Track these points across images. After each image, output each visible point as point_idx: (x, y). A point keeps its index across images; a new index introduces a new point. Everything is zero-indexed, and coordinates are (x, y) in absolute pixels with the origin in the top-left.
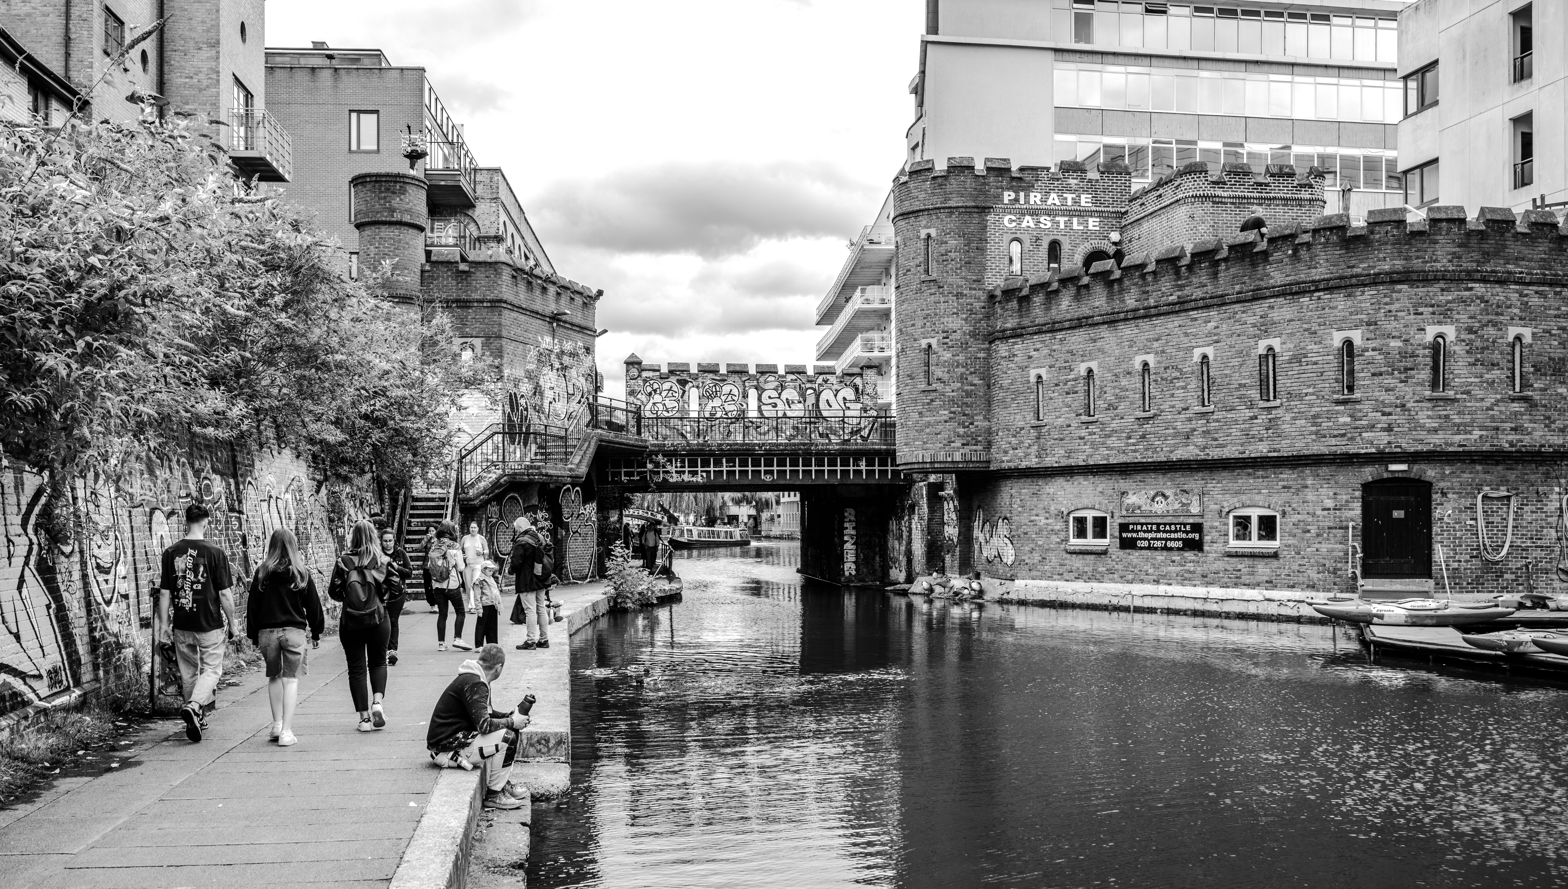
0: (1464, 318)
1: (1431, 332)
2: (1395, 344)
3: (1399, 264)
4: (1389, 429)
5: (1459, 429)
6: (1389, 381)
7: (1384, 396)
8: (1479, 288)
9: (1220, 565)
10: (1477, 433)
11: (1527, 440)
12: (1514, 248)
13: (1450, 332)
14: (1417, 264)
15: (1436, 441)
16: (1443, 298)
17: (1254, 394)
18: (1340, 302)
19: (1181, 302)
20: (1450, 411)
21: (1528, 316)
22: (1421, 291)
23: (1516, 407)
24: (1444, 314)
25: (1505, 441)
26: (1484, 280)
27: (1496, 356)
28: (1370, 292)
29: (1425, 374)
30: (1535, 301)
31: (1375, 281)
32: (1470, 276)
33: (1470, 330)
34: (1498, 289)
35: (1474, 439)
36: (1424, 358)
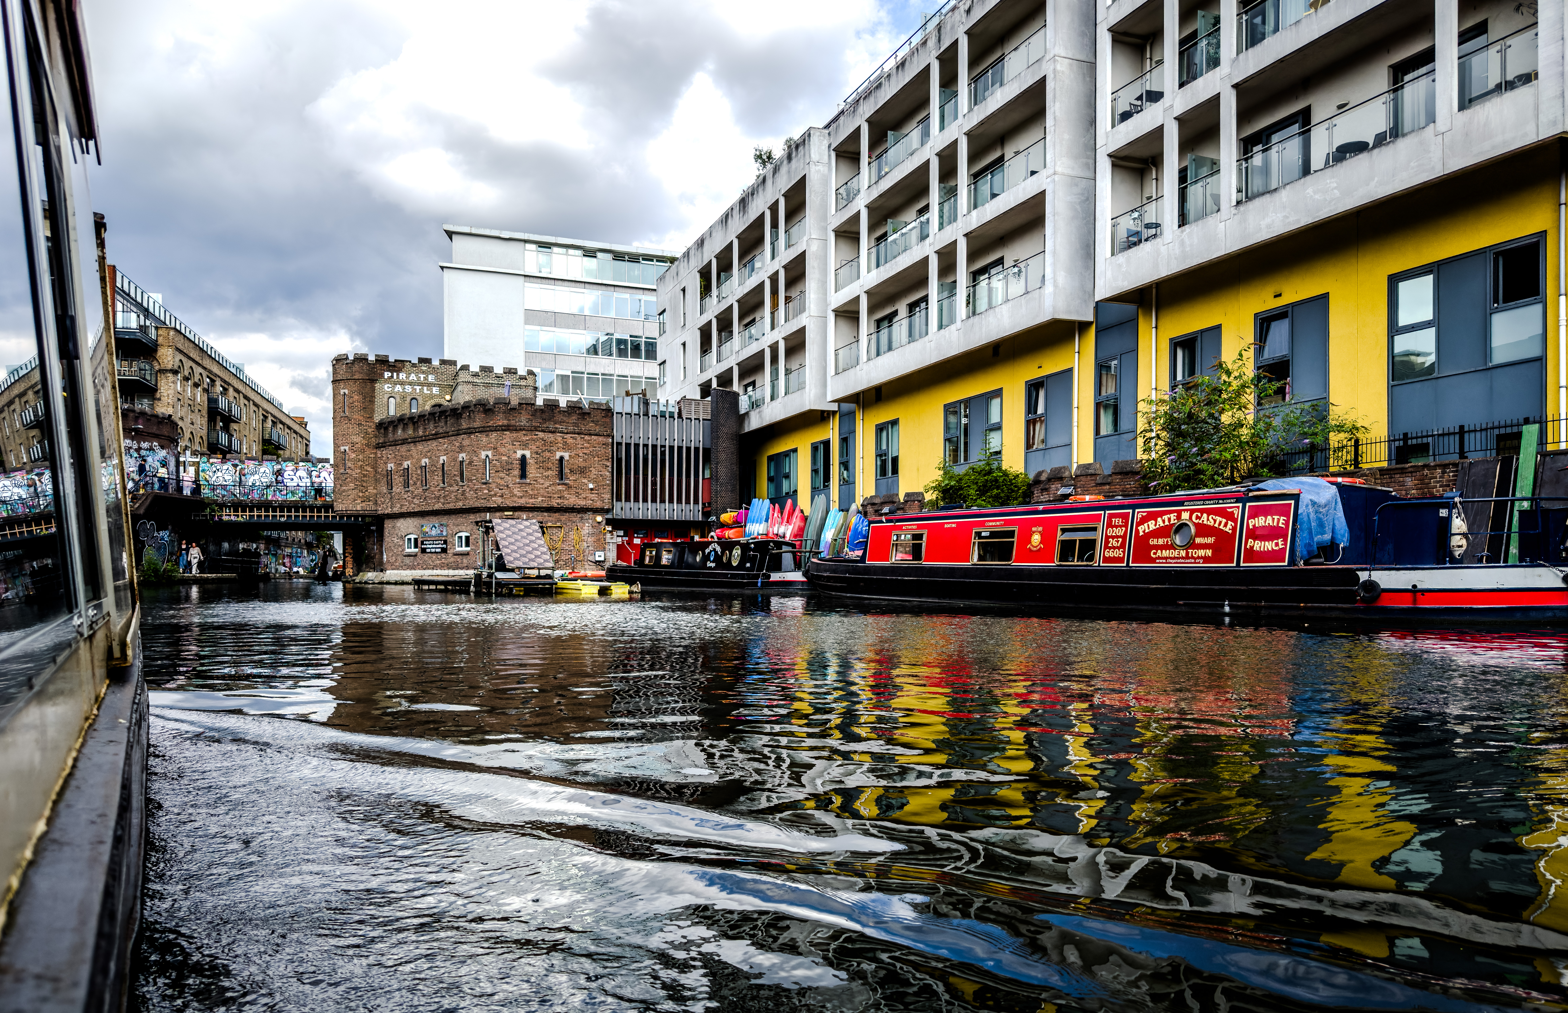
0: (534, 447)
1: (519, 453)
2: (504, 458)
3: (505, 422)
4: (502, 496)
5: (531, 496)
6: (502, 475)
7: (499, 481)
8: (541, 435)
9: (452, 560)
10: (540, 499)
11: (566, 502)
12: (560, 417)
13: (528, 453)
14: (513, 422)
15: (522, 502)
16: (524, 438)
17: (458, 479)
18: (484, 439)
19: (436, 434)
20: (527, 488)
21: (567, 447)
22: (515, 435)
23: (560, 487)
24: (525, 446)
25: (554, 503)
26: (543, 431)
27: (550, 465)
28: (495, 434)
29: (517, 472)
30: (570, 441)
31: (496, 429)
32: (536, 429)
33: (537, 453)
34: (550, 435)
35: (539, 501)
36: (517, 465)
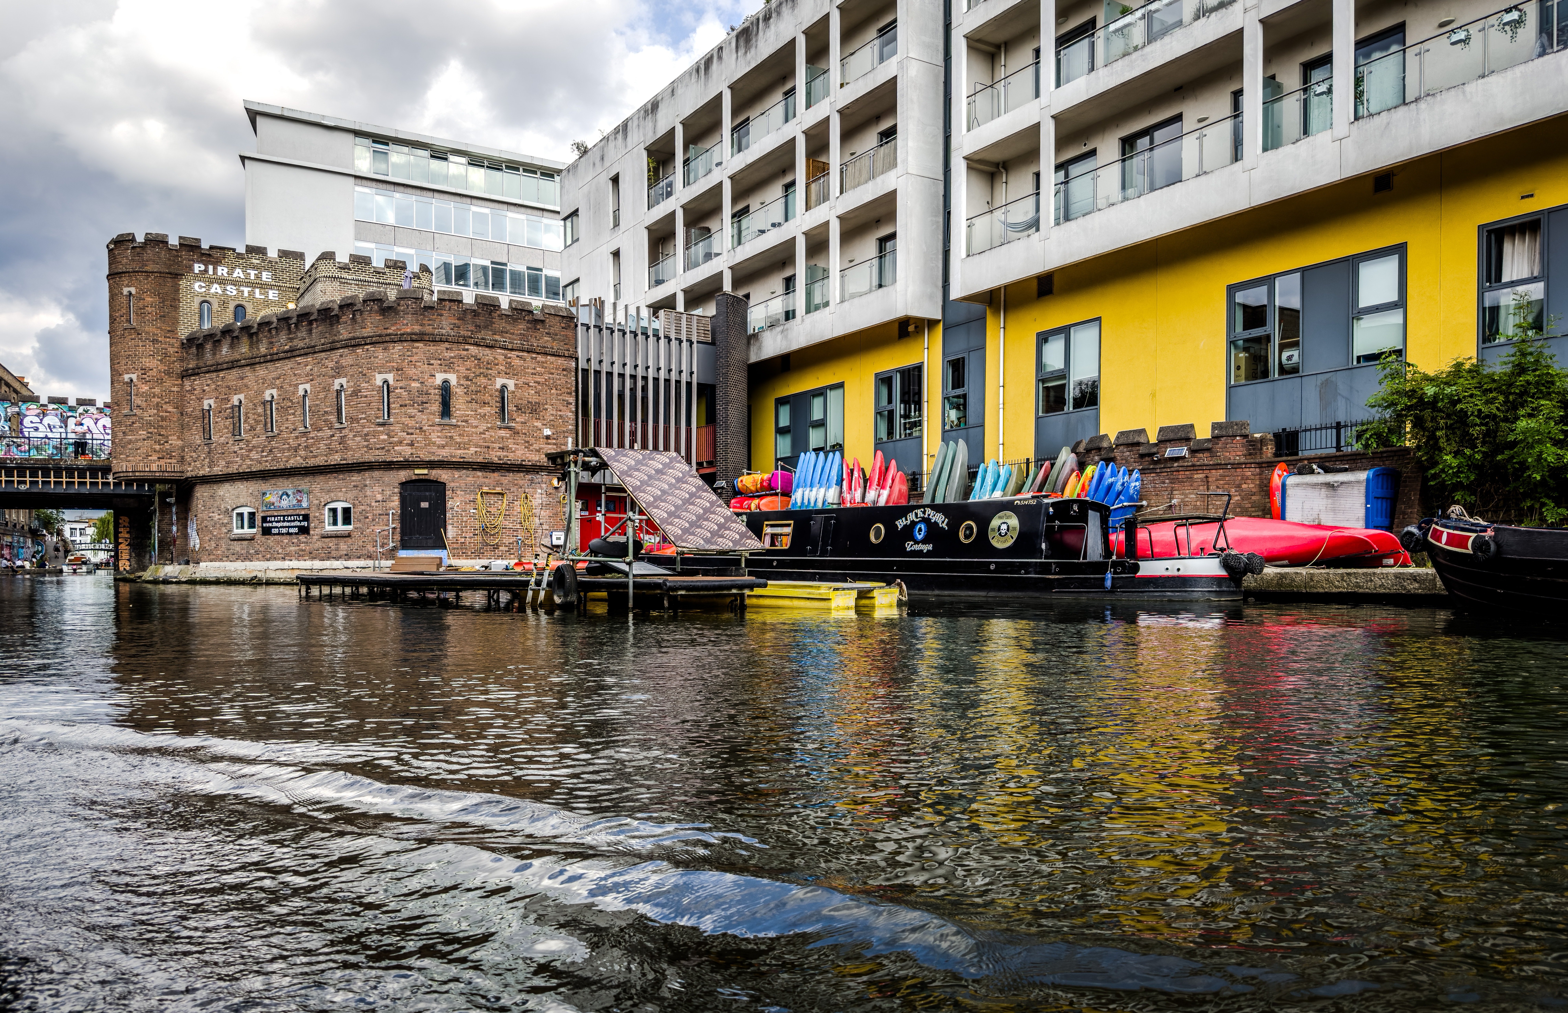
0: (462, 369)
1: (439, 378)
2: (415, 385)
3: (417, 328)
4: (412, 444)
5: (459, 446)
6: (411, 411)
7: (407, 421)
8: (473, 350)
9: (318, 544)
10: (473, 450)
11: (511, 456)
12: (500, 324)
13: (453, 378)
14: (429, 329)
15: (444, 454)
16: (447, 354)
17: (332, 418)
18: (380, 354)
20: (454, 434)
21: (511, 371)
22: (432, 348)
23: (503, 433)
24: (449, 366)
25: (494, 456)
26: (476, 344)
27: (487, 398)
28: (398, 347)
29: (436, 407)
30: (516, 362)
31: (401, 339)
32: (466, 341)
33: (467, 378)
34: (488, 351)
35: (471, 453)
36: (436, 397)
